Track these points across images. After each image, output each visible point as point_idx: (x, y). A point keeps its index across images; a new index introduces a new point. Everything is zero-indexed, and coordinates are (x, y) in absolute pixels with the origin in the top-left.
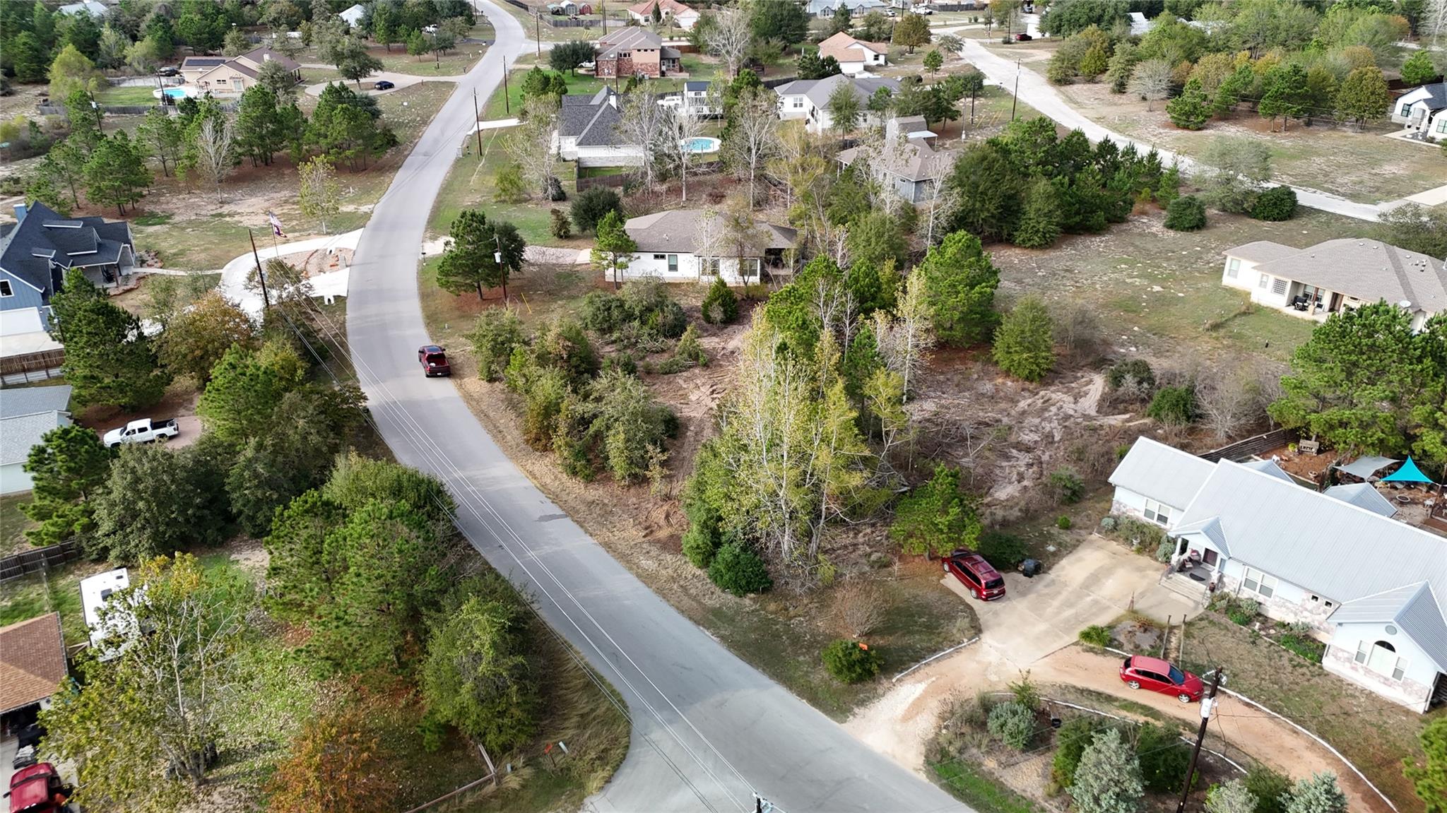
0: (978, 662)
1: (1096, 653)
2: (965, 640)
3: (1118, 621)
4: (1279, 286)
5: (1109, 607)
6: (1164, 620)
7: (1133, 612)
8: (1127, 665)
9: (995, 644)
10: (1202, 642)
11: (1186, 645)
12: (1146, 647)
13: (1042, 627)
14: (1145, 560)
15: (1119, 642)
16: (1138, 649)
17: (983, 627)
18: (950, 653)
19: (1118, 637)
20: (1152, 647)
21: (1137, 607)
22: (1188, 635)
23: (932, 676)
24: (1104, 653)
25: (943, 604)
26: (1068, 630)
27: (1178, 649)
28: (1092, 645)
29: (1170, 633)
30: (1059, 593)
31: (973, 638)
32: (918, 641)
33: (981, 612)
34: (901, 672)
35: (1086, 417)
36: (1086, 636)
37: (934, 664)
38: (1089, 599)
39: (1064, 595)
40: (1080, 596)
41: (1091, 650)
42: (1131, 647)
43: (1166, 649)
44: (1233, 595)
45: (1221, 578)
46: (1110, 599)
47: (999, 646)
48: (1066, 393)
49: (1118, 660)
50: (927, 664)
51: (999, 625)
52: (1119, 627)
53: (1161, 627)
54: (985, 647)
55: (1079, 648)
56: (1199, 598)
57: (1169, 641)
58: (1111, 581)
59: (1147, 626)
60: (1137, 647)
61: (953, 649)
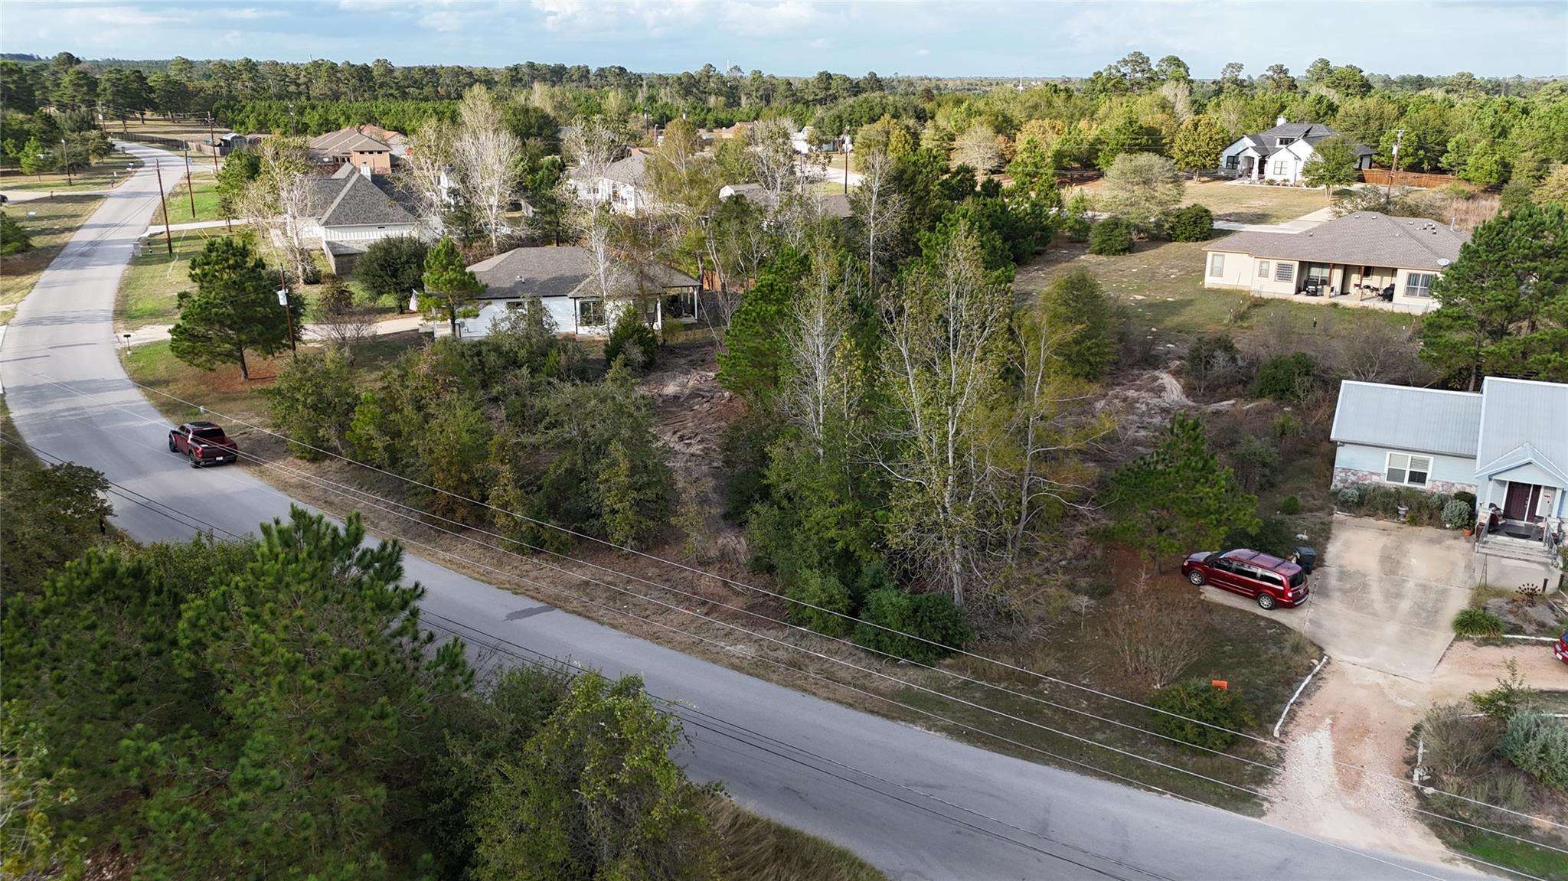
0: (1364, 688)
1: (1496, 645)
2: (1315, 662)
4: (1283, 274)
9: (1354, 659)
12: (1553, 623)
13: (1392, 628)
14: (1428, 531)
15: (1515, 624)
16: (1545, 627)
18: (1311, 683)
19: (1502, 621)
20: (1559, 622)
21: (1478, 586)
23: (1324, 718)
24: (1507, 642)
26: (1428, 625)
28: (1481, 636)
29: (1554, 603)
30: (1365, 584)
31: (1320, 657)
33: (1295, 626)
34: (1273, 722)
35: (1186, 407)
36: (1462, 626)
37: (1309, 702)
38: (1411, 585)
39: (1375, 585)
40: (1398, 585)
41: (1485, 642)
47: (1366, 661)
48: (1136, 390)
50: (1300, 704)
51: (1335, 635)
54: (1348, 666)
55: (1468, 644)
56: (1544, 559)
58: (1413, 559)
60: (1542, 625)
61: (1310, 677)
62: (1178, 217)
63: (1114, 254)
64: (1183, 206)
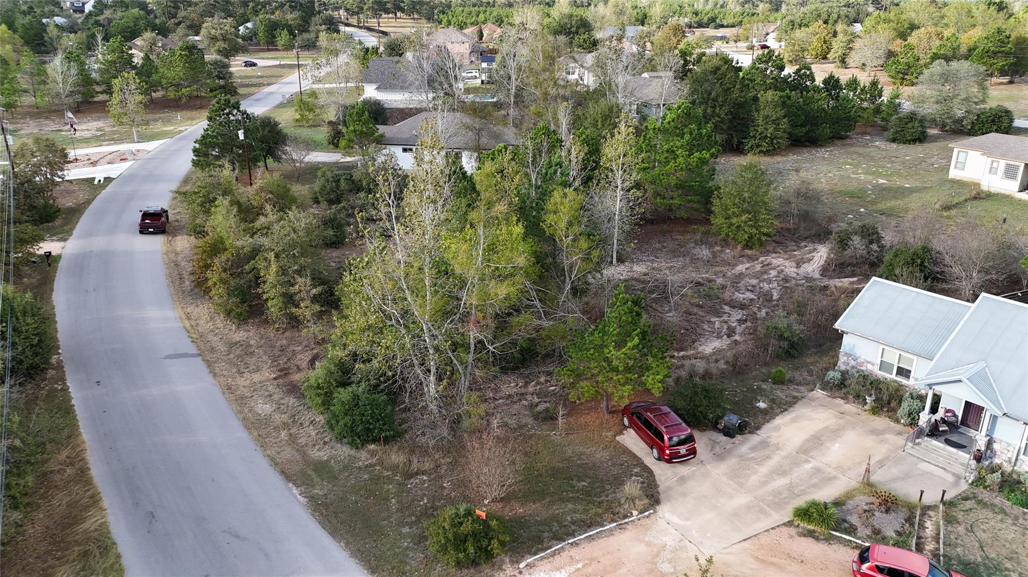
0: (648, 544)
1: (817, 539)
2: (635, 513)
3: (849, 495)
4: (1010, 173)
5: (834, 478)
6: (914, 497)
7: (868, 485)
8: (863, 559)
9: (674, 519)
10: (971, 530)
11: (947, 534)
12: (890, 533)
13: (742, 500)
14: (882, 422)
15: (851, 525)
16: (877, 535)
17: (662, 496)
18: (611, 530)
19: (849, 518)
20: (899, 534)
21: (874, 478)
22: (949, 520)
23: (578, 562)
24: (829, 539)
25: (614, 465)
26: (777, 505)
27: (937, 539)
28: (811, 527)
29: (923, 514)
30: (769, 457)
31: (645, 510)
32: (569, 511)
33: (663, 478)
34: (535, 554)
35: (808, 279)
36: (804, 513)
37: (584, 545)
38: (808, 466)
39: (775, 460)
40: (796, 463)
41: (811, 534)
42: (868, 532)
43: (919, 538)
44: (1008, 468)
45: (989, 444)
46: (837, 468)
47: (681, 523)
48: (787, 259)
49: (850, 551)
50: (575, 544)
51: (684, 495)
52: (850, 504)
53: (911, 508)
54: (662, 523)
55: (792, 531)
56: (960, 470)
57: (922, 526)
58: (837, 445)
59: (889, 503)
60: (877, 532)
61: (615, 524)
62: (978, 115)
63: (904, 143)
64: (987, 106)
